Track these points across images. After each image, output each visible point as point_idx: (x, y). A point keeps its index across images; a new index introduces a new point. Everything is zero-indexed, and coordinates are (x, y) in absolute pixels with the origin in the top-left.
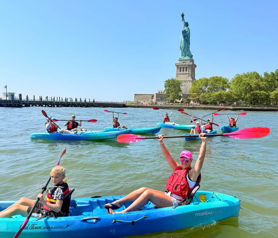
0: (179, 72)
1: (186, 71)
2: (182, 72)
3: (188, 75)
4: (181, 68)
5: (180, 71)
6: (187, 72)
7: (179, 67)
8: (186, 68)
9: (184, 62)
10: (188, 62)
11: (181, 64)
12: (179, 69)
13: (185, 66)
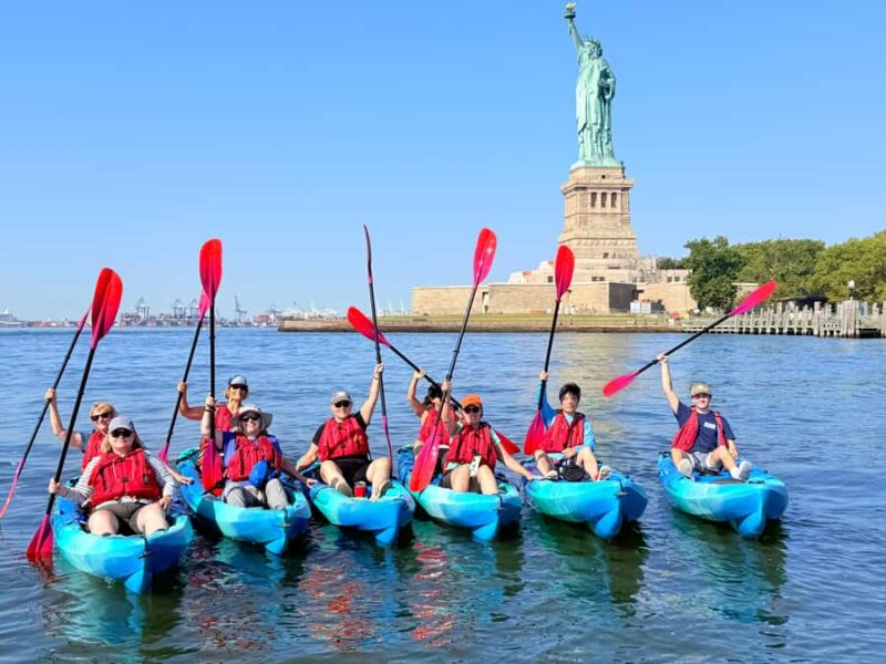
1: (613, 204)
3: (618, 218)
4: (594, 194)
5: (593, 205)
6: (618, 210)
7: (590, 191)
8: (614, 195)
9: (604, 177)
10: (619, 178)
11: (597, 181)
12: (589, 197)
13: (608, 188)
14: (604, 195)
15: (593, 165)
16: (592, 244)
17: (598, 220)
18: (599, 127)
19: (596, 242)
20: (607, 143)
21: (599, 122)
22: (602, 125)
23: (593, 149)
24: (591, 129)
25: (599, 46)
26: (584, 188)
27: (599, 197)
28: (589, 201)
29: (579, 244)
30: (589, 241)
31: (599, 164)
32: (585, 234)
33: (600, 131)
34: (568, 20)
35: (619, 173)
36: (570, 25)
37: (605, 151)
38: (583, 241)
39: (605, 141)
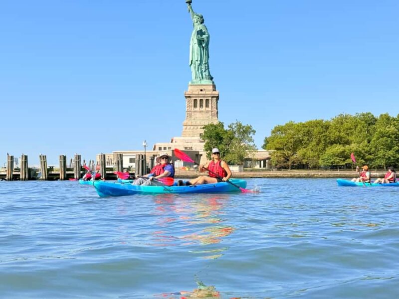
0: (193, 108)
1: (207, 106)
2: (198, 108)
3: (210, 113)
4: (195, 101)
5: (195, 106)
6: (209, 109)
7: (193, 99)
8: (207, 100)
9: (201, 90)
10: (210, 91)
11: (197, 93)
12: (193, 102)
13: (204, 97)
14: (201, 100)
15: (195, 84)
16: (194, 128)
17: (198, 115)
18: (199, 62)
19: (196, 127)
20: (205, 71)
21: (199, 59)
22: (201, 61)
23: (196, 74)
24: (195, 64)
25: (202, 17)
26: (189, 97)
27: (198, 102)
28: (193, 104)
29: (186, 129)
30: (192, 127)
31: (199, 83)
32: (189, 123)
33: (200, 64)
34: (188, 4)
35: (211, 88)
36: (189, 7)
37: (204, 76)
38: (189, 127)
39: (204, 70)
